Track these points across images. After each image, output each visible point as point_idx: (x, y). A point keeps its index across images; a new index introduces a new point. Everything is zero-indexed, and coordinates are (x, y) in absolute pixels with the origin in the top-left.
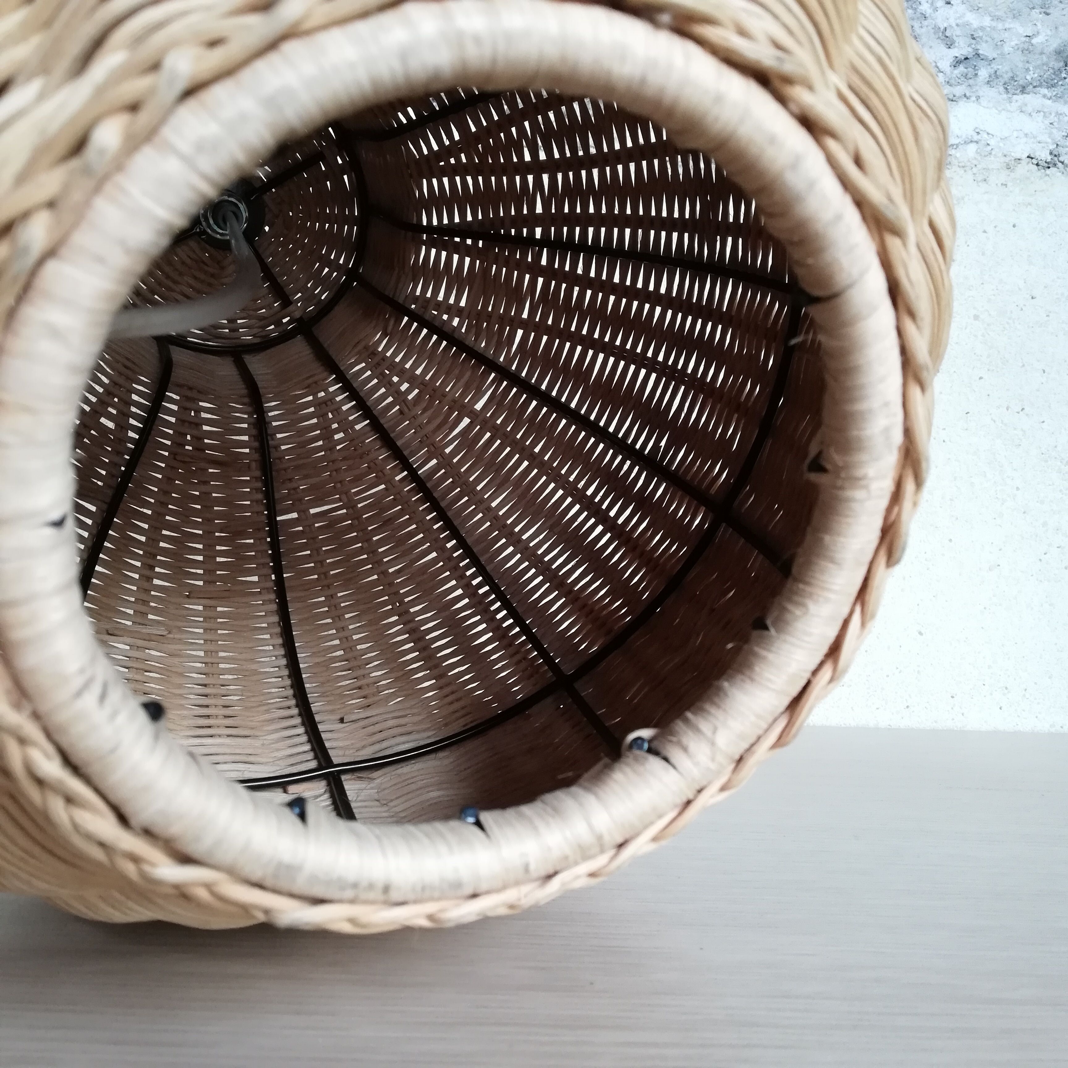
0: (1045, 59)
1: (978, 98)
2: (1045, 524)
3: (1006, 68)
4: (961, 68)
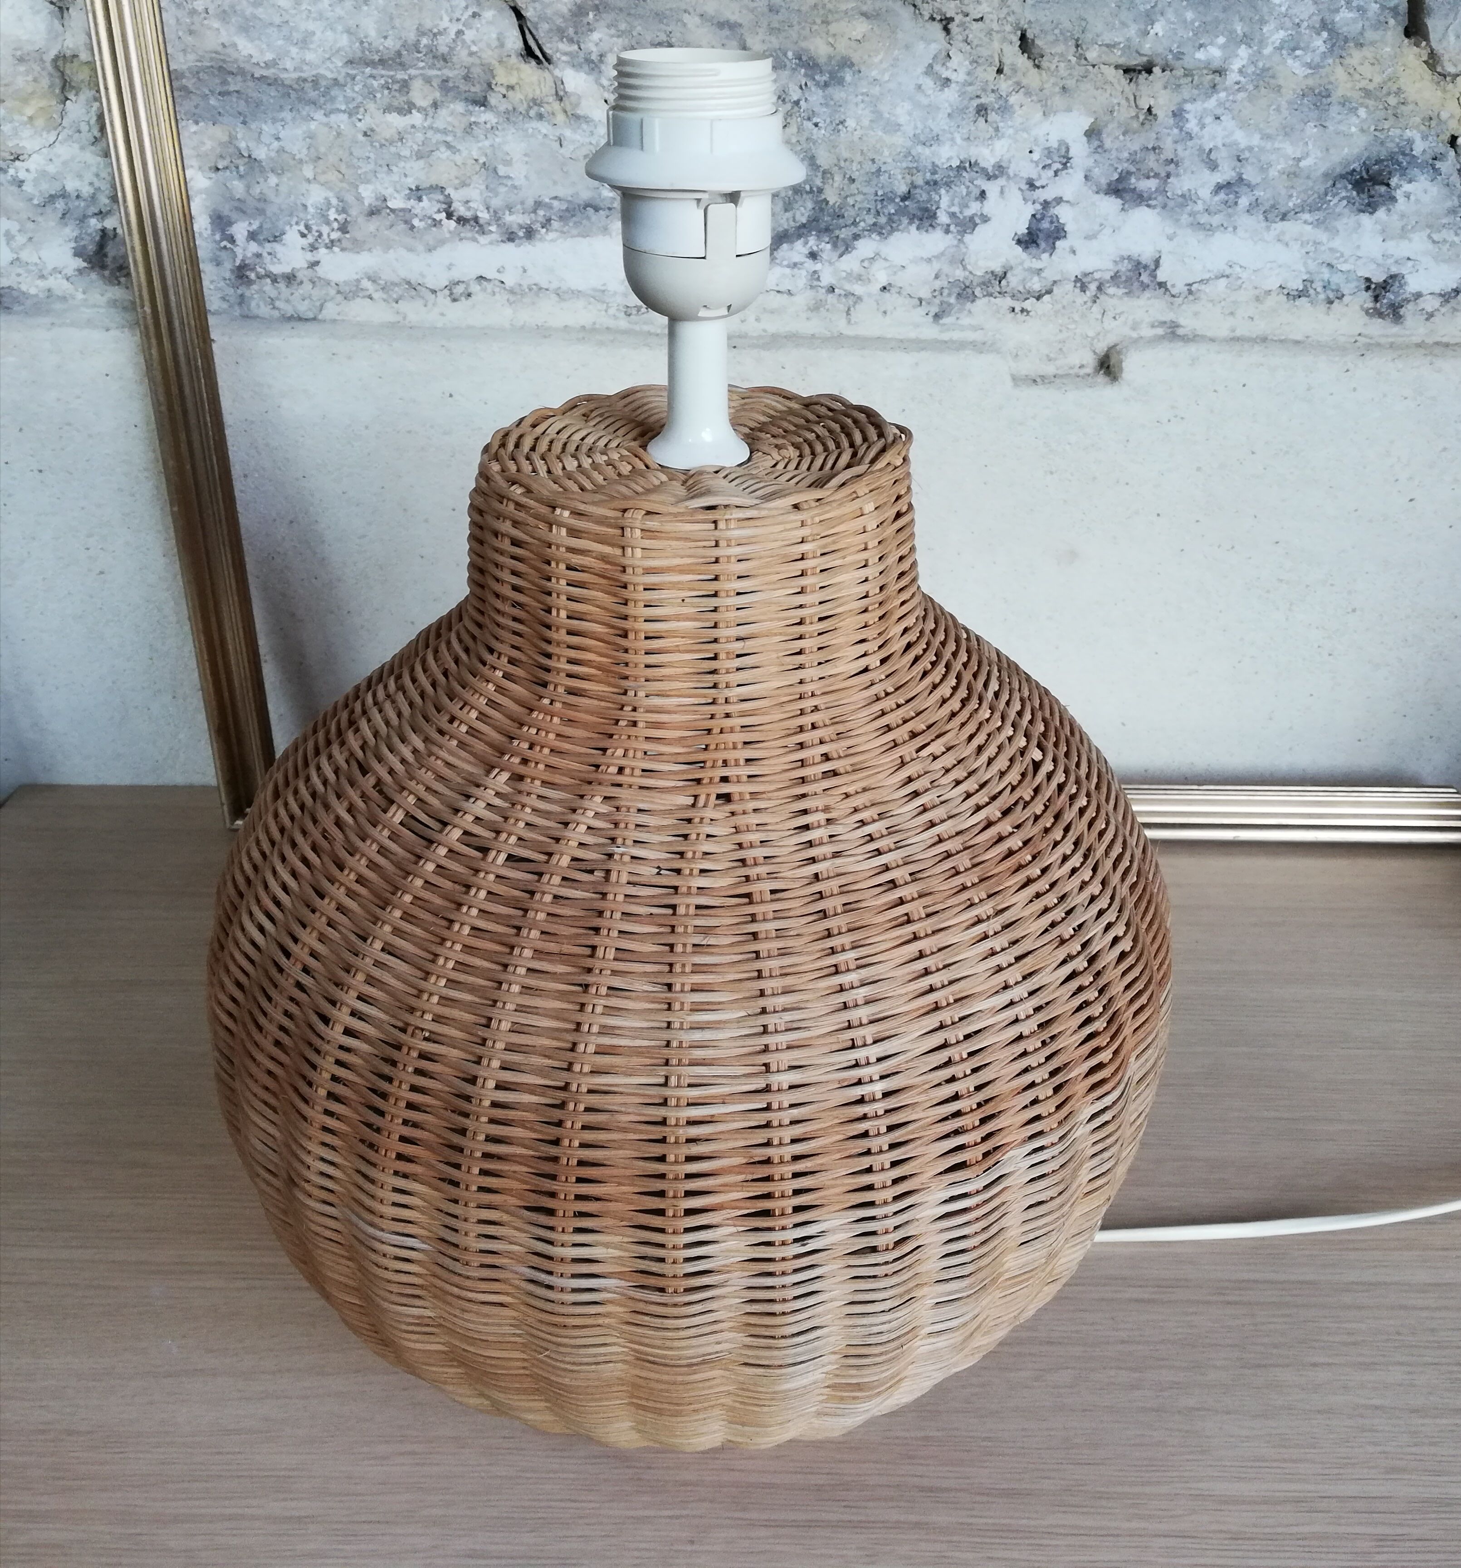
3: (1268, 195)
4: (1222, 196)
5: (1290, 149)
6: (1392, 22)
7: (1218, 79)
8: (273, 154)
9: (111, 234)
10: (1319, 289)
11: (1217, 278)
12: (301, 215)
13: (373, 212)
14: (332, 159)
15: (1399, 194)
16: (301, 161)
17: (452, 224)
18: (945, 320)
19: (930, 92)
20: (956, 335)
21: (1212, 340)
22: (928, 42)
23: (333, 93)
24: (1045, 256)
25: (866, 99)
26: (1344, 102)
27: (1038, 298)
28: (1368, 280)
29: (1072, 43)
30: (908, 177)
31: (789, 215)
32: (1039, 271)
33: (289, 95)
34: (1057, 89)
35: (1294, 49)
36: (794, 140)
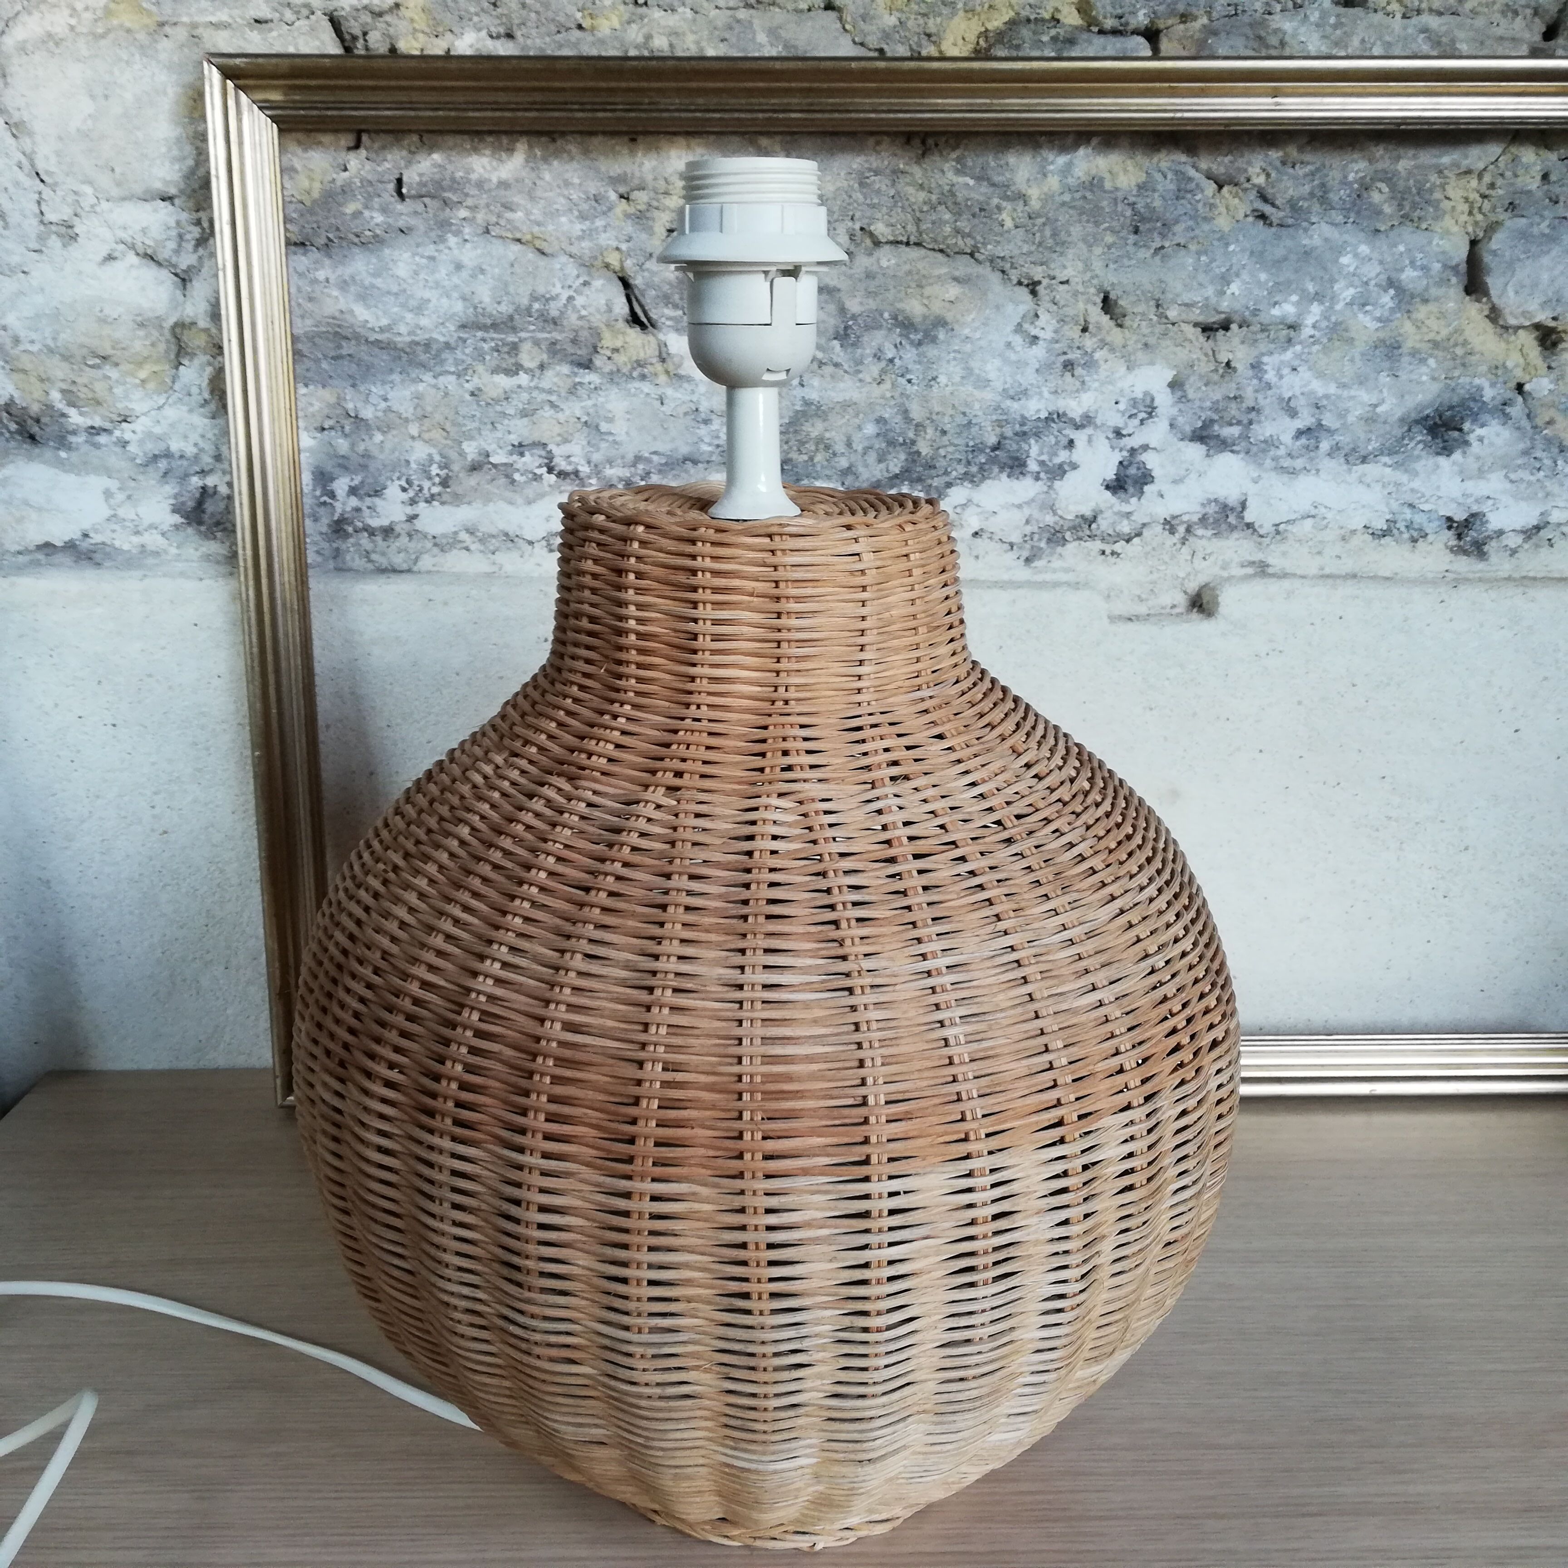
0: (1388, 427)
1: (1318, 471)
2: (1353, 882)
3: (1348, 440)
4: (1303, 441)
5: (1366, 396)
6: (1454, 280)
7: (1292, 333)
8: (380, 414)
9: (211, 491)
10: (1403, 529)
11: (1303, 518)
12: (404, 470)
13: (475, 468)
14: (438, 417)
15: (1472, 438)
16: (407, 420)
17: (553, 478)
18: (1037, 563)
19: (1019, 349)
20: (1048, 577)
21: (1303, 577)
22: (1017, 303)
23: (443, 356)
24: (1134, 500)
25: (959, 356)
26: (1414, 353)
27: (1128, 541)
28: (1449, 519)
29: (1152, 303)
30: (998, 430)
31: (882, 466)
32: (1128, 515)
33: (400, 358)
34: (1140, 346)
35: (1364, 305)
36: (888, 395)
